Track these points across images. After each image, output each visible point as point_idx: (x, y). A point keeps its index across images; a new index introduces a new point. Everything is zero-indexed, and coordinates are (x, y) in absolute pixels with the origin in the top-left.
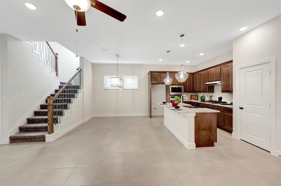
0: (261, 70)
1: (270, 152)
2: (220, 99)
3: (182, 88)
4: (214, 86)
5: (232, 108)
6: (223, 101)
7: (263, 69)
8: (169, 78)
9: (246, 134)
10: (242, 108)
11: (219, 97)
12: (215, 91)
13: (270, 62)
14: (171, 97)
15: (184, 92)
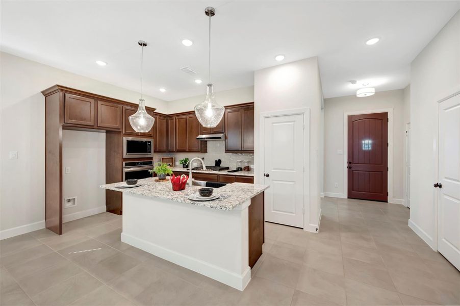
0: (292, 123)
1: (303, 229)
2: (218, 163)
3: (150, 142)
4: (206, 141)
5: (253, 177)
6: (222, 165)
7: (295, 121)
8: (144, 113)
9: (273, 211)
10: (268, 176)
11: (216, 161)
12: (209, 149)
13: (303, 114)
14: (126, 164)
15: (155, 152)
